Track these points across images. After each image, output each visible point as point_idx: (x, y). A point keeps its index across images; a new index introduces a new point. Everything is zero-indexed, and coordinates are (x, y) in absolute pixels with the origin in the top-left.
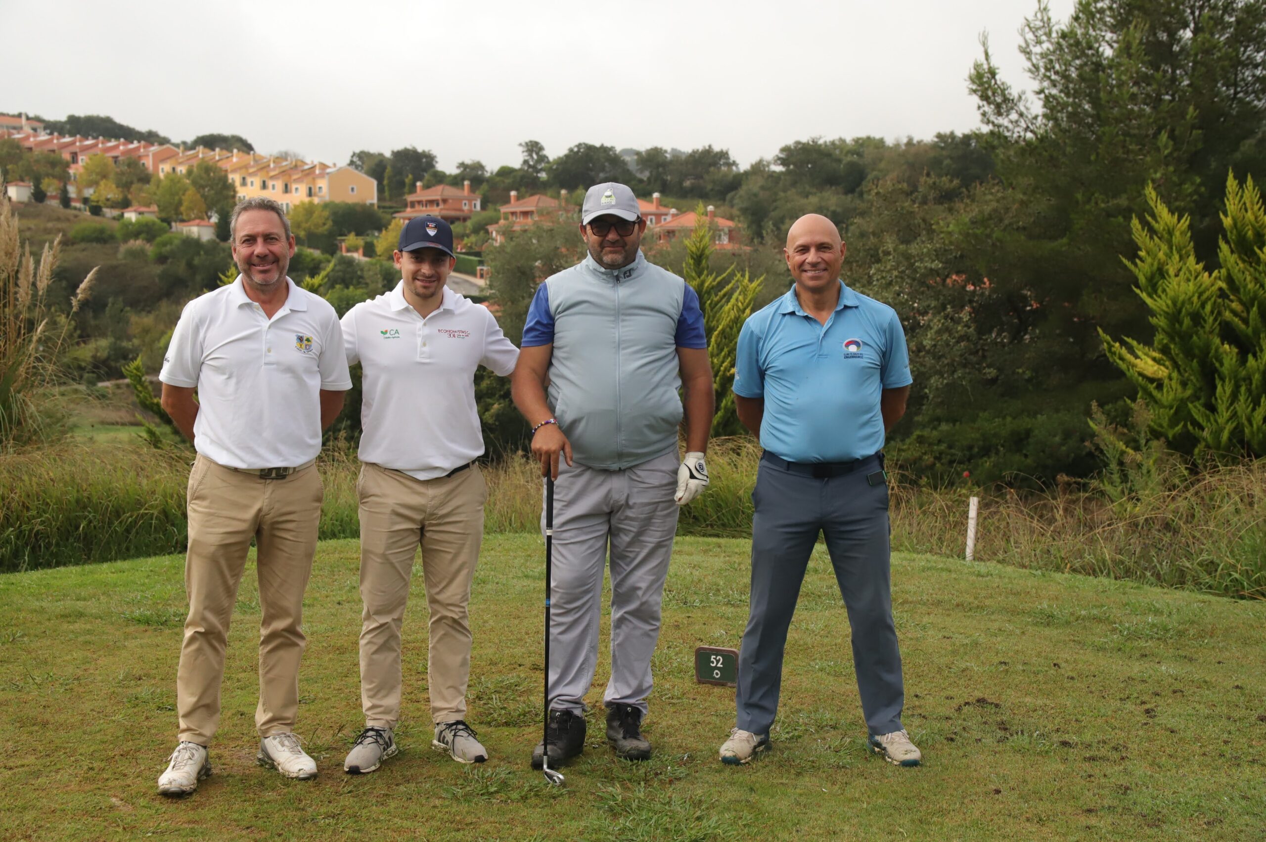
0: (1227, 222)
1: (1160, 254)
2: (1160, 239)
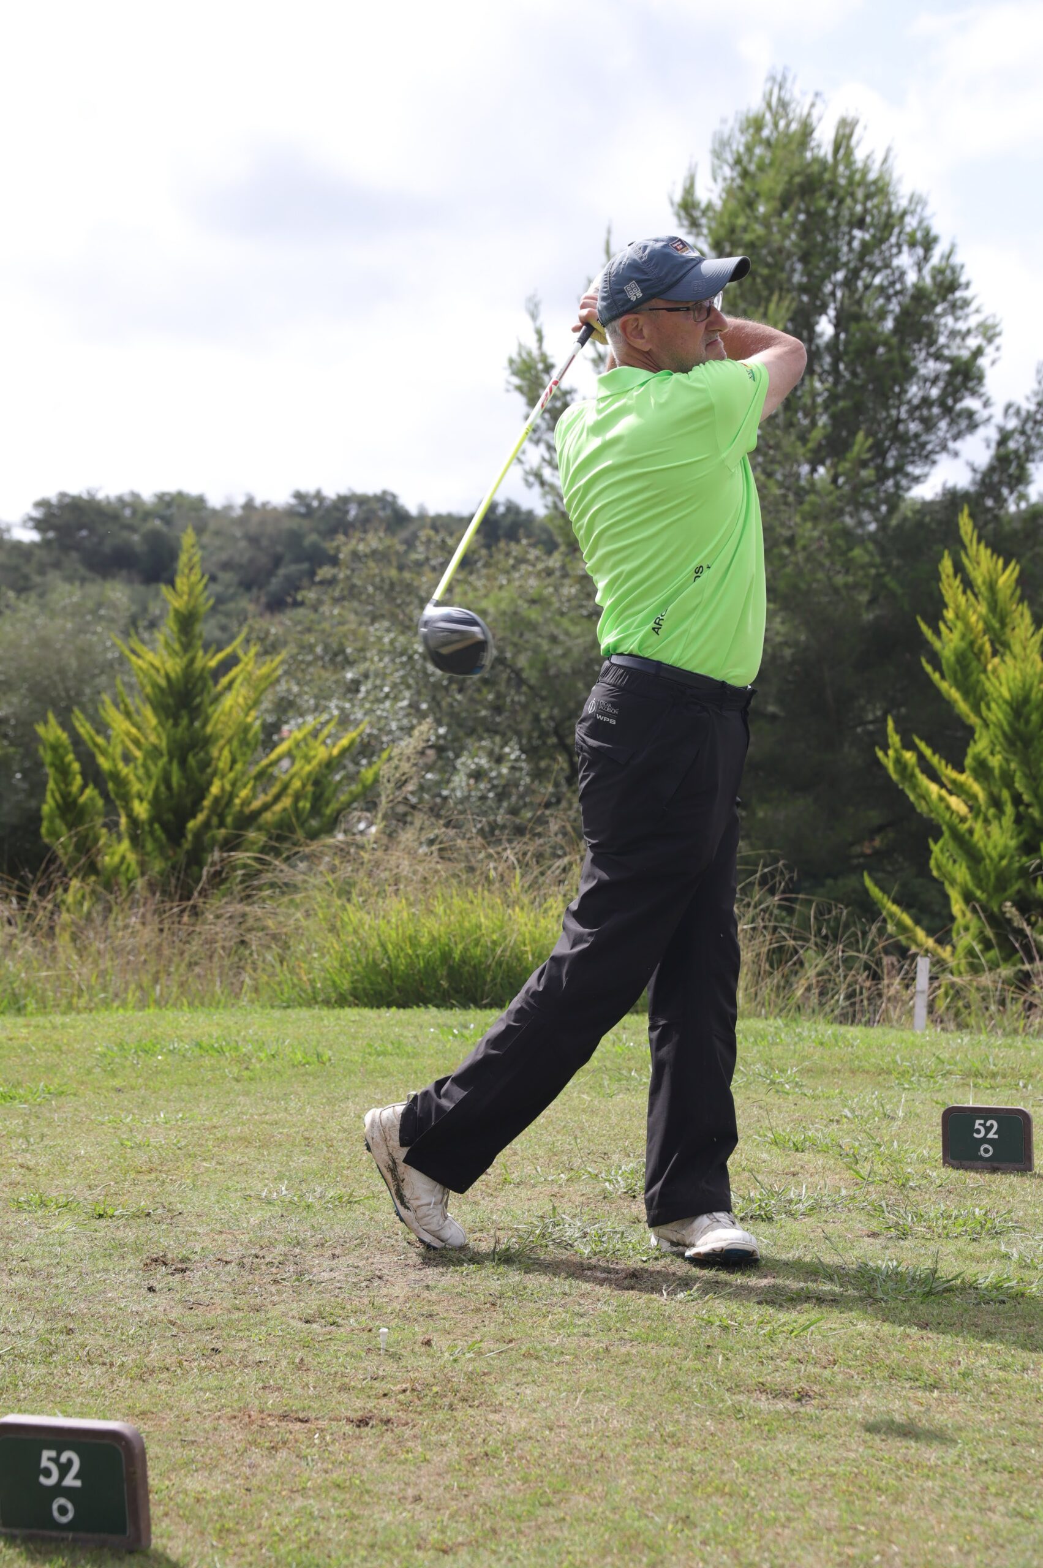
1: (973, 619)
2: (976, 595)
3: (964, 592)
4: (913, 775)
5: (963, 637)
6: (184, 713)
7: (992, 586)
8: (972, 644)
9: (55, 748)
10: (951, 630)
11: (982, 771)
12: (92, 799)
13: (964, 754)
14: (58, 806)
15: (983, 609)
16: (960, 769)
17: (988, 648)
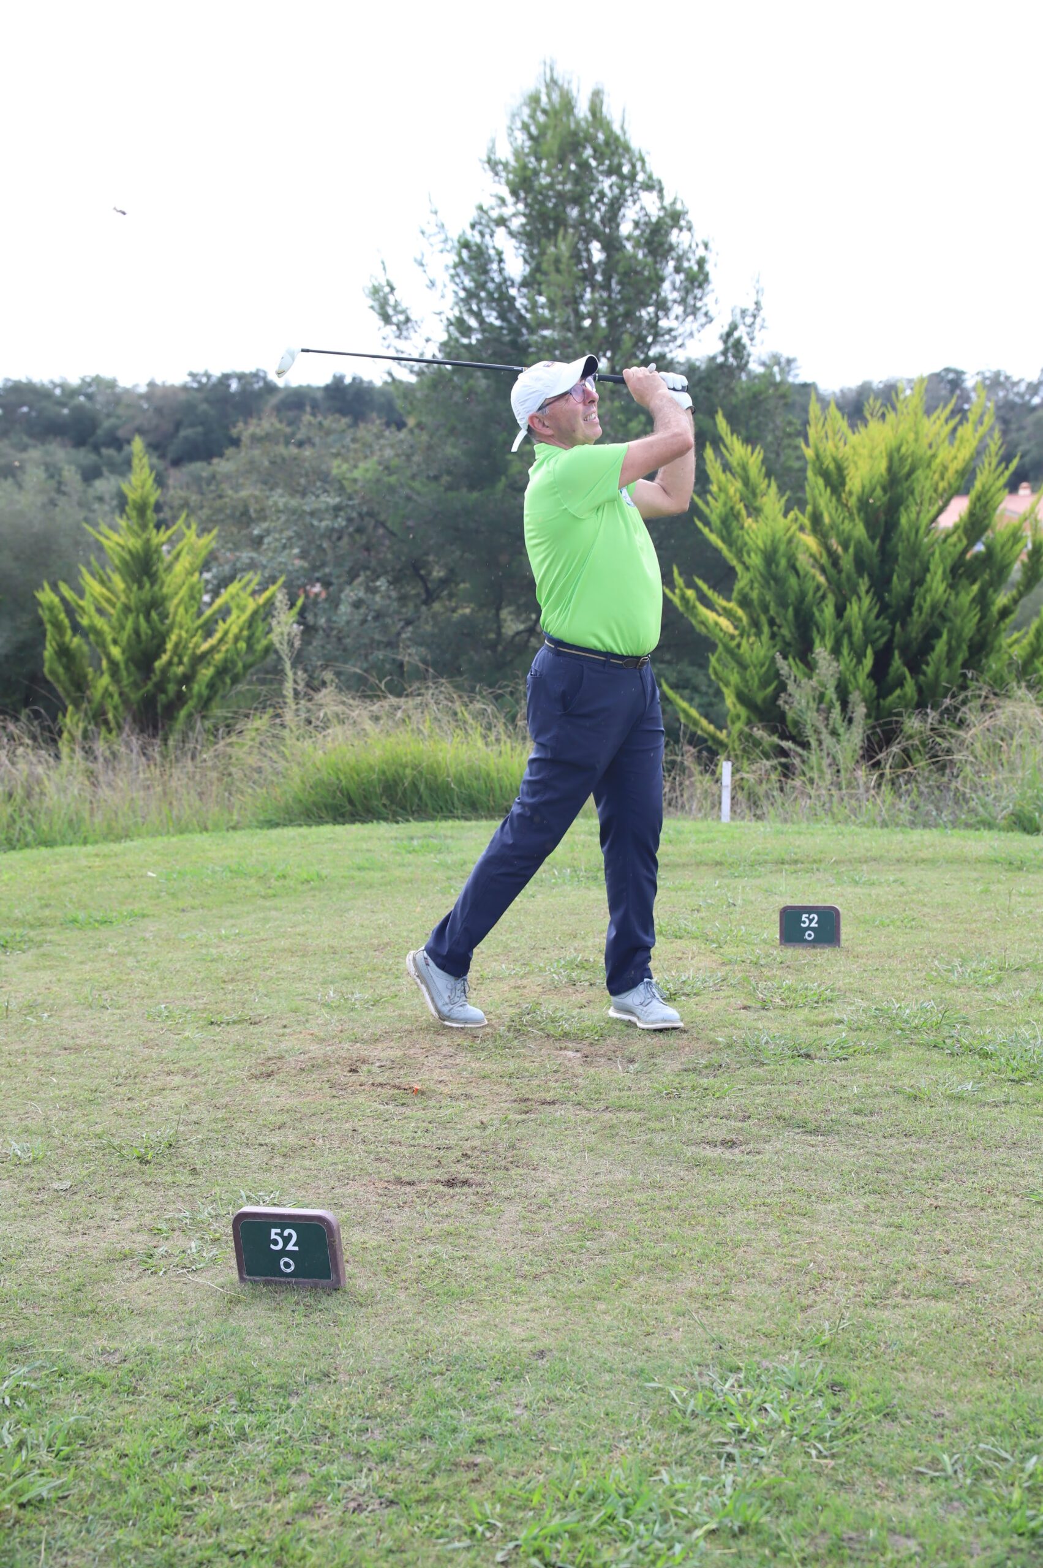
0: (809, 453)
1: (732, 491)
2: (733, 474)
3: (724, 471)
4: (694, 607)
5: (725, 504)
6: (145, 579)
7: (744, 467)
8: (732, 508)
9: (51, 609)
10: (716, 499)
11: (745, 602)
12: (79, 646)
13: (731, 590)
14: (56, 653)
15: (739, 484)
16: (729, 599)
17: (744, 512)
